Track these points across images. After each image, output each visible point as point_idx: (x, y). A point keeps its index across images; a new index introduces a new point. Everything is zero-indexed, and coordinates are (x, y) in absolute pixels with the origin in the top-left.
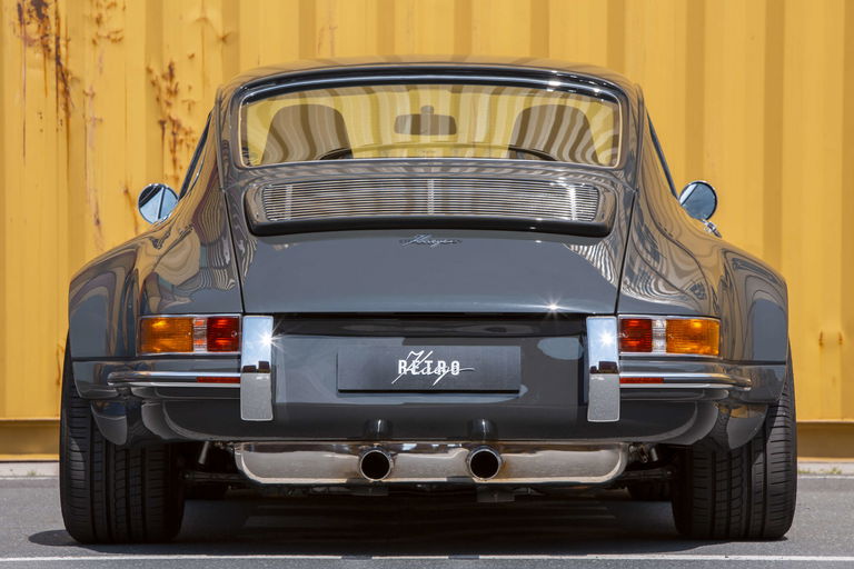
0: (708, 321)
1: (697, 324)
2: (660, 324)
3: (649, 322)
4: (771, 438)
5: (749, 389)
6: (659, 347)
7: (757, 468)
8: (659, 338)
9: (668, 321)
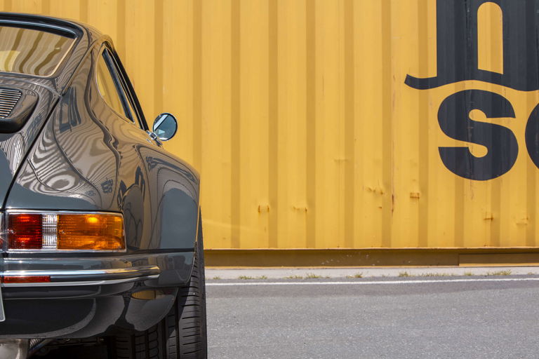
0: (106, 216)
1: (93, 220)
2: (51, 219)
3: (40, 217)
4: (183, 315)
5: (157, 276)
6: (50, 242)
7: (171, 341)
8: (50, 234)
9: (60, 216)
